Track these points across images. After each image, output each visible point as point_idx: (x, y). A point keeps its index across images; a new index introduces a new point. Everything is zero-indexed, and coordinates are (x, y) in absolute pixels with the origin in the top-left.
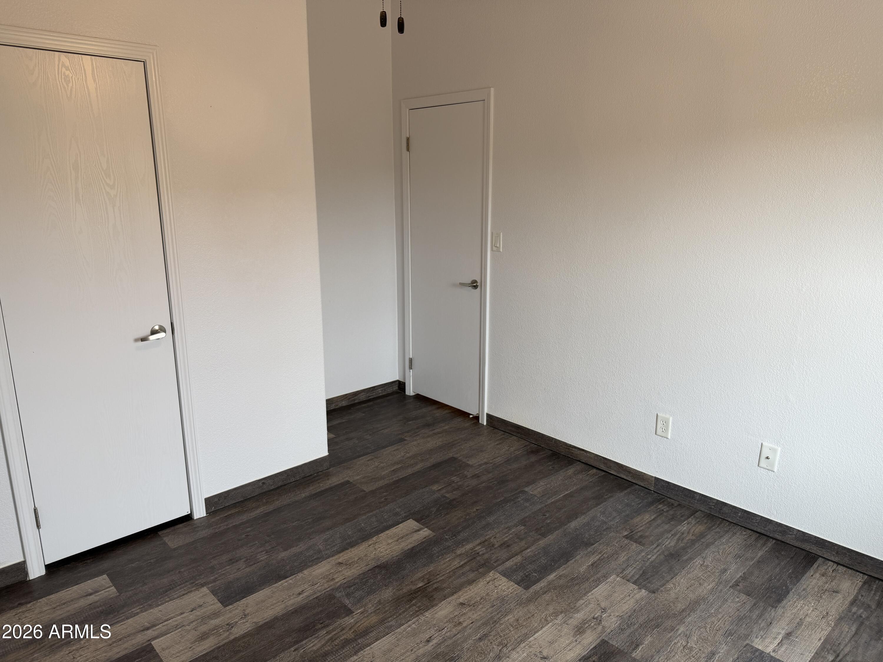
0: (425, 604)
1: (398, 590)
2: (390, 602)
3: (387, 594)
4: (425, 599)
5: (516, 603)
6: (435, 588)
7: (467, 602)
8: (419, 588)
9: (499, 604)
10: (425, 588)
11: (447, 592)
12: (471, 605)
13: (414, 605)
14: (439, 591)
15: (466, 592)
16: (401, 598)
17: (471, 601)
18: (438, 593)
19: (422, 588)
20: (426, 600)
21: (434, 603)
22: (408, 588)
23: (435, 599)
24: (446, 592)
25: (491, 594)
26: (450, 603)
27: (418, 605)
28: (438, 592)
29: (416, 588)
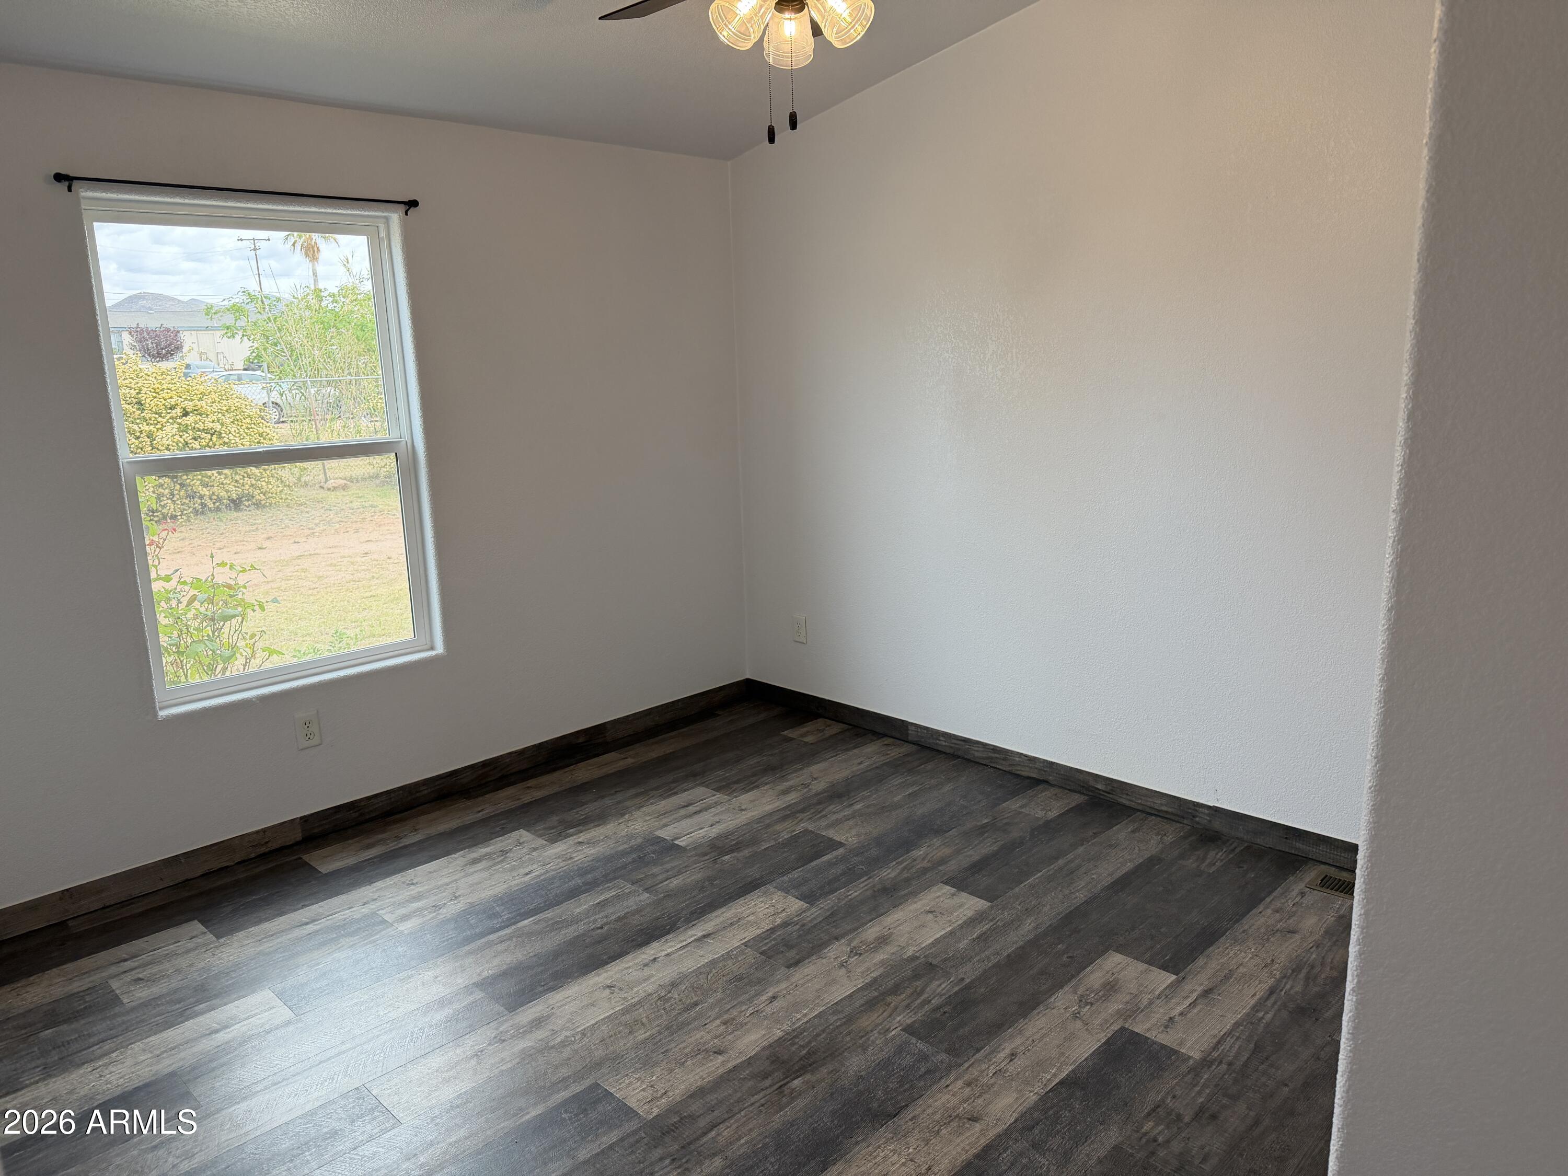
0: (784, 1048)
1: (836, 1071)
2: (846, 1049)
3: (855, 1064)
4: (786, 1057)
5: (624, 1058)
6: (767, 1078)
7: (710, 1056)
8: (798, 1077)
9: (655, 1055)
10: (786, 1078)
11: (744, 1072)
12: (703, 1051)
13: (803, 1047)
14: (759, 1073)
15: (709, 1074)
16: (827, 1057)
17: (703, 1058)
18: (762, 1069)
19: (791, 1077)
20: (783, 1056)
21: (767, 1052)
22: (818, 1076)
23: (768, 1059)
24: (747, 1072)
25: (663, 1071)
26: (740, 1053)
27: (796, 1046)
28: (763, 1071)
29: (803, 1077)
